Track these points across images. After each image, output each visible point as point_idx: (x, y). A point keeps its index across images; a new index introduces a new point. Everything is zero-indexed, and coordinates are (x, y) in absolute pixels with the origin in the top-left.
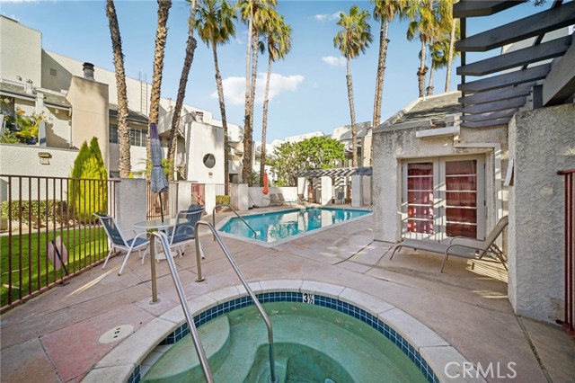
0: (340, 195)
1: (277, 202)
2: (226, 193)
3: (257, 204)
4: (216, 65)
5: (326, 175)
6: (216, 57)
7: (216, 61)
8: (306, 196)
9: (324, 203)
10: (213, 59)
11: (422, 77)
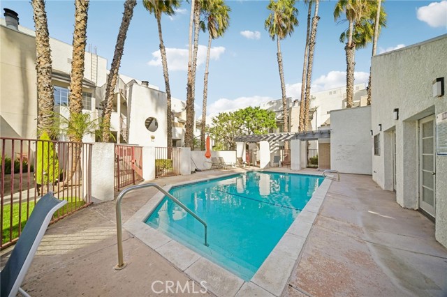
0: (277, 159)
1: (218, 165)
2: (169, 157)
3: (199, 168)
4: (161, 36)
5: (265, 140)
6: (160, 28)
7: (160, 31)
8: (244, 159)
9: (263, 166)
10: (158, 30)
11: (350, 51)
